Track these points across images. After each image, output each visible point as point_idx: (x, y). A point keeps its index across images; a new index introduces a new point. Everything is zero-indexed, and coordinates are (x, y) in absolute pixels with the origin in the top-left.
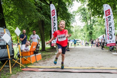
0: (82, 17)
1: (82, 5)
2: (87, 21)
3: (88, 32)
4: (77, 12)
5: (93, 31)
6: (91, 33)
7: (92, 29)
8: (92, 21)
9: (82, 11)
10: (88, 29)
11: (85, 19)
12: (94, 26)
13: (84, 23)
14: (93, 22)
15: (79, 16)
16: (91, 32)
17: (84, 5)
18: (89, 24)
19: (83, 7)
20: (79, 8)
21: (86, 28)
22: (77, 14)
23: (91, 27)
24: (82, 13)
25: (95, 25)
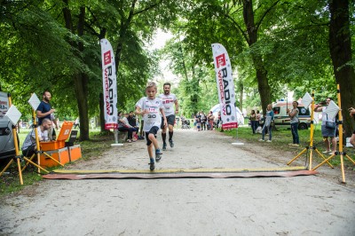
0: (174, 64)
1: (175, 36)
2: (185, 72)
3: (189, 97)
4: (164, 51)
5: (199, 95)
6: (195, 100)
7: (198, 90)
8: (197, 73)
9: (176, 50)
10: (188, 90)
11: (181, 68)
12: (201, 84)
13: (180, 75)
14: (200, 76)
15: (168, 61)
16: (195, 96)
17: (178, 37)
18: (190, 79)
19: (176, 41)
20: (168, 43)
21: (184, 87)
22: (164, 56)
23: (195, 86)
24: (175, 54)
25: (204, 81)
